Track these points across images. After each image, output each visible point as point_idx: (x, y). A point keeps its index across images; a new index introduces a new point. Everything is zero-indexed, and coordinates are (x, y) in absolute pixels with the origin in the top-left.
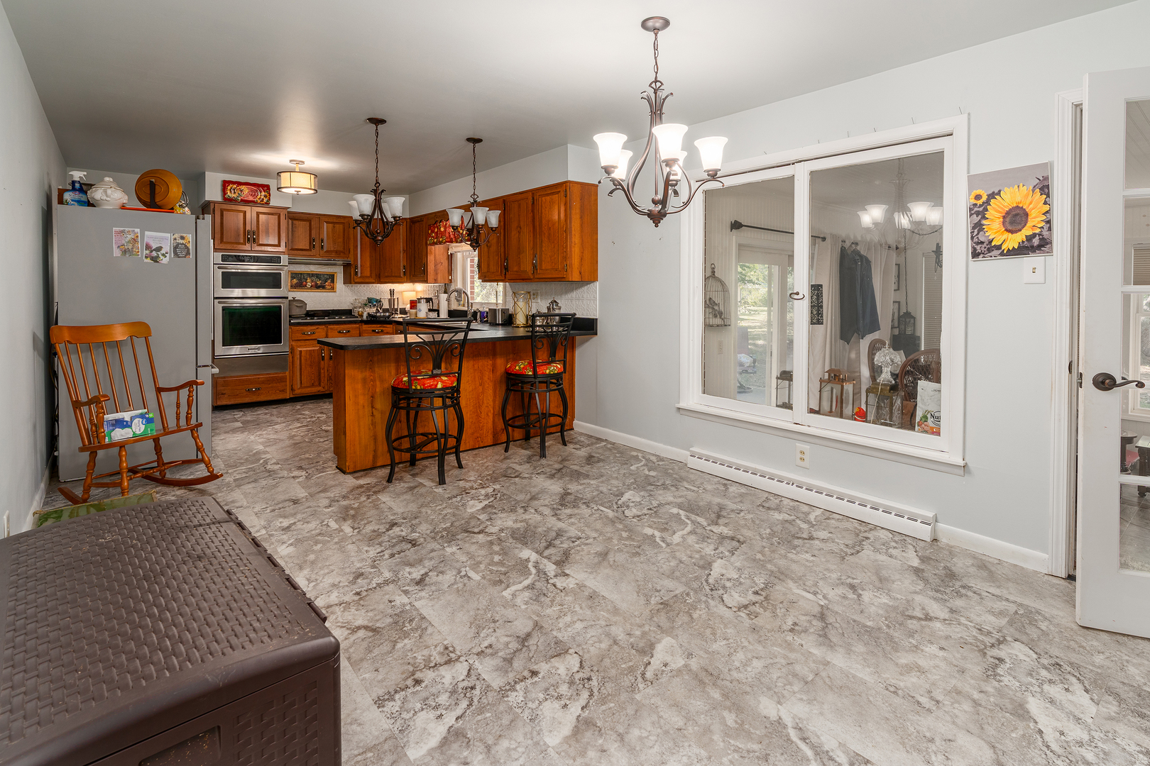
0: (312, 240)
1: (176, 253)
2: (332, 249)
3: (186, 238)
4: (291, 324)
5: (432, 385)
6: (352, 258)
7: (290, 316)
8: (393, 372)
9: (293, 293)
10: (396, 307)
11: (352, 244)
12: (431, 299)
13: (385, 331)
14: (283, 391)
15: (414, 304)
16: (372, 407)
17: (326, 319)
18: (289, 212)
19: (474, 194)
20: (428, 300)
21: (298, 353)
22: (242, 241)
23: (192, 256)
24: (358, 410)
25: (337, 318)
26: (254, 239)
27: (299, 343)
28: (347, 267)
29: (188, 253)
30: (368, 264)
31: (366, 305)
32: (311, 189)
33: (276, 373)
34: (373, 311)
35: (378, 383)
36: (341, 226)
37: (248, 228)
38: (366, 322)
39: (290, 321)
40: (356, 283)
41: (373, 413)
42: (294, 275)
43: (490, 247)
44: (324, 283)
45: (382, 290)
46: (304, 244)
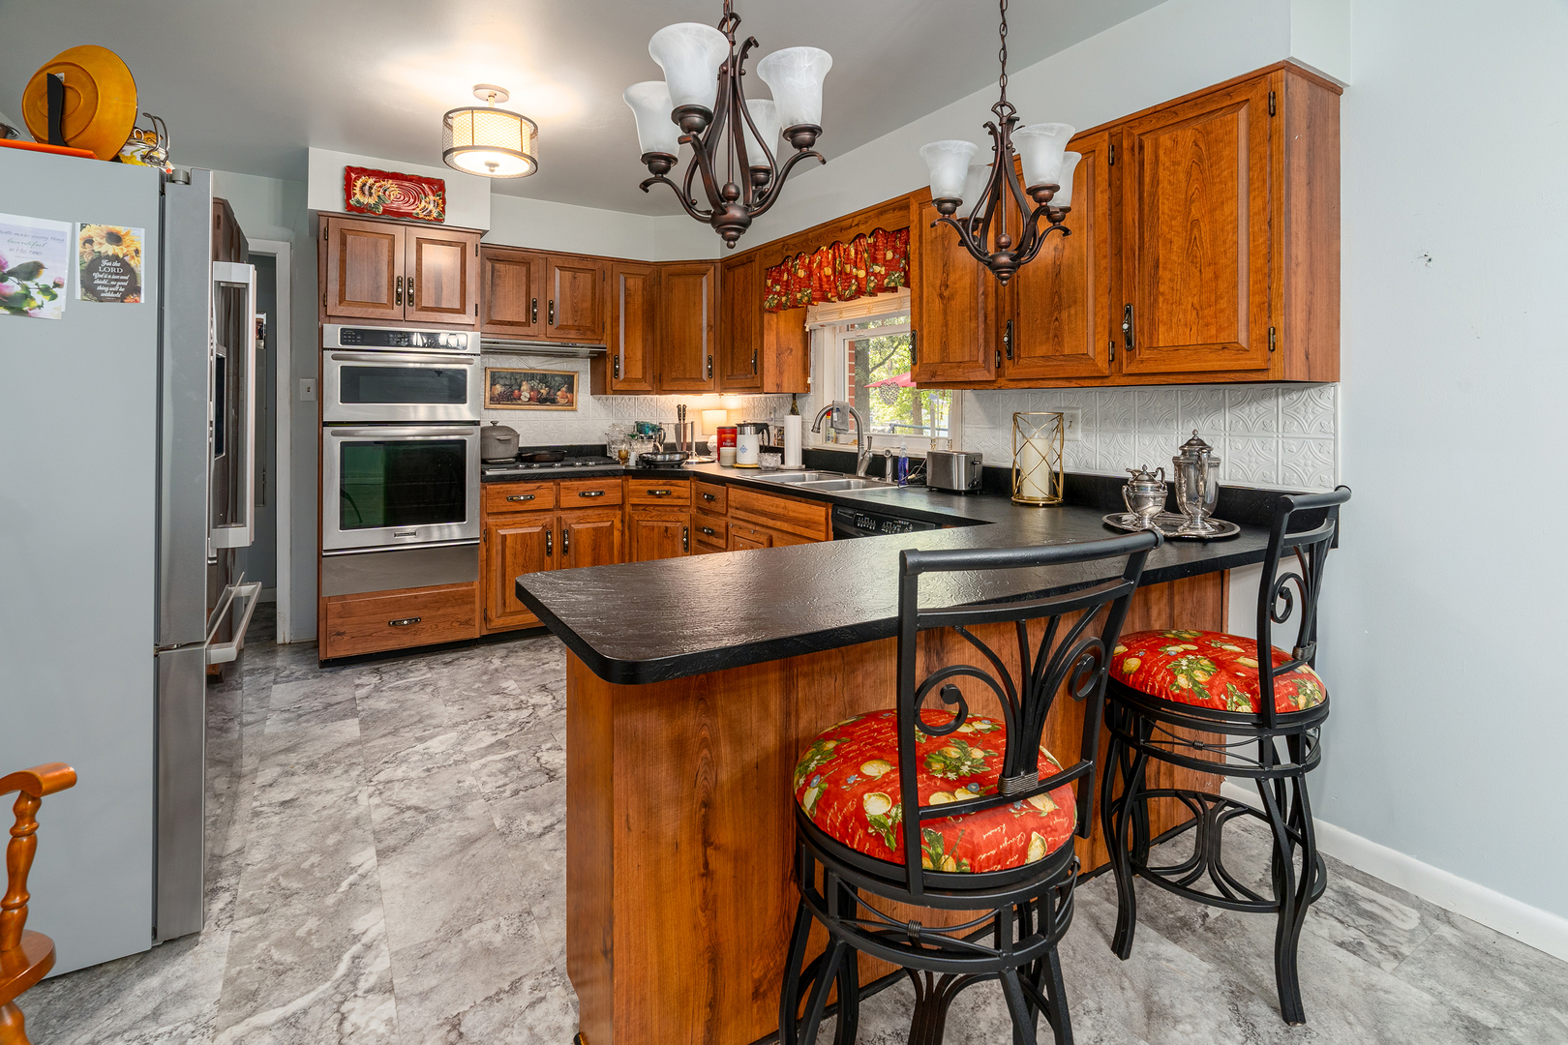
0: (531, 305)
1: (90, 288)
2: (570, 323)
3: (127, 240)
4: (485, 480)
5: (1009, 851)
6: (609, 340)
7: (484, 461)
8: (775, 703)
9: (494, 412)
10: (689, 440)
11: (609, 314)
12: (766, 426)
13: (675, 494)
14: (468, 623)
15: (728, 436)
16: (707, 842)
17: (557, 468)
18: (485, 246)
19: (1003, 103)
20: (761, 428)
21: (499, 540)
22: (385, 300)
23: (147, 296)
24: (658, 862)
25: (578, 467)
26: (410, 296)
27: (502, 519)
28: (598, 359)
29: (133, 289)
30: (639, 355)
31: (633, 436)
32: (521, 154)
33: (454, 585)
34: (646, 448)
35: (725, 750)
36: (589, 276)
37: (399, 272)
38: (635, 474)
39: (483, 473)
40: (616, 392)
41: (706, 865)
42: (495, 377)
43: (951, 298)
44: (552, 392)
45: (662, 408)
46: (514, 311)
